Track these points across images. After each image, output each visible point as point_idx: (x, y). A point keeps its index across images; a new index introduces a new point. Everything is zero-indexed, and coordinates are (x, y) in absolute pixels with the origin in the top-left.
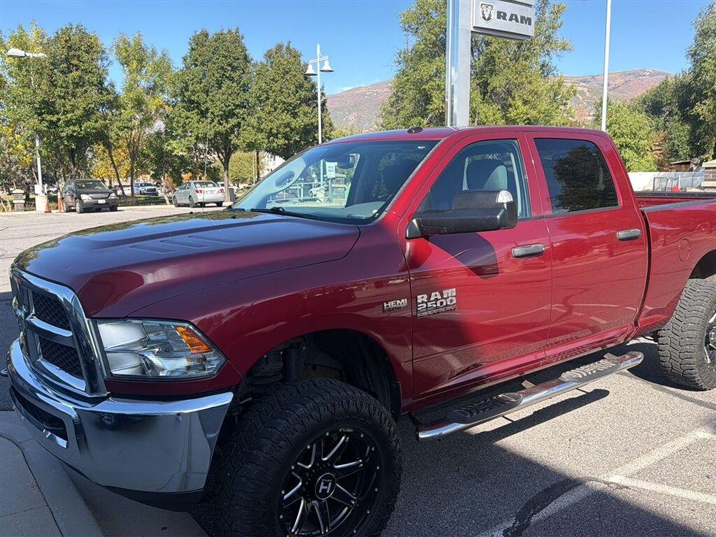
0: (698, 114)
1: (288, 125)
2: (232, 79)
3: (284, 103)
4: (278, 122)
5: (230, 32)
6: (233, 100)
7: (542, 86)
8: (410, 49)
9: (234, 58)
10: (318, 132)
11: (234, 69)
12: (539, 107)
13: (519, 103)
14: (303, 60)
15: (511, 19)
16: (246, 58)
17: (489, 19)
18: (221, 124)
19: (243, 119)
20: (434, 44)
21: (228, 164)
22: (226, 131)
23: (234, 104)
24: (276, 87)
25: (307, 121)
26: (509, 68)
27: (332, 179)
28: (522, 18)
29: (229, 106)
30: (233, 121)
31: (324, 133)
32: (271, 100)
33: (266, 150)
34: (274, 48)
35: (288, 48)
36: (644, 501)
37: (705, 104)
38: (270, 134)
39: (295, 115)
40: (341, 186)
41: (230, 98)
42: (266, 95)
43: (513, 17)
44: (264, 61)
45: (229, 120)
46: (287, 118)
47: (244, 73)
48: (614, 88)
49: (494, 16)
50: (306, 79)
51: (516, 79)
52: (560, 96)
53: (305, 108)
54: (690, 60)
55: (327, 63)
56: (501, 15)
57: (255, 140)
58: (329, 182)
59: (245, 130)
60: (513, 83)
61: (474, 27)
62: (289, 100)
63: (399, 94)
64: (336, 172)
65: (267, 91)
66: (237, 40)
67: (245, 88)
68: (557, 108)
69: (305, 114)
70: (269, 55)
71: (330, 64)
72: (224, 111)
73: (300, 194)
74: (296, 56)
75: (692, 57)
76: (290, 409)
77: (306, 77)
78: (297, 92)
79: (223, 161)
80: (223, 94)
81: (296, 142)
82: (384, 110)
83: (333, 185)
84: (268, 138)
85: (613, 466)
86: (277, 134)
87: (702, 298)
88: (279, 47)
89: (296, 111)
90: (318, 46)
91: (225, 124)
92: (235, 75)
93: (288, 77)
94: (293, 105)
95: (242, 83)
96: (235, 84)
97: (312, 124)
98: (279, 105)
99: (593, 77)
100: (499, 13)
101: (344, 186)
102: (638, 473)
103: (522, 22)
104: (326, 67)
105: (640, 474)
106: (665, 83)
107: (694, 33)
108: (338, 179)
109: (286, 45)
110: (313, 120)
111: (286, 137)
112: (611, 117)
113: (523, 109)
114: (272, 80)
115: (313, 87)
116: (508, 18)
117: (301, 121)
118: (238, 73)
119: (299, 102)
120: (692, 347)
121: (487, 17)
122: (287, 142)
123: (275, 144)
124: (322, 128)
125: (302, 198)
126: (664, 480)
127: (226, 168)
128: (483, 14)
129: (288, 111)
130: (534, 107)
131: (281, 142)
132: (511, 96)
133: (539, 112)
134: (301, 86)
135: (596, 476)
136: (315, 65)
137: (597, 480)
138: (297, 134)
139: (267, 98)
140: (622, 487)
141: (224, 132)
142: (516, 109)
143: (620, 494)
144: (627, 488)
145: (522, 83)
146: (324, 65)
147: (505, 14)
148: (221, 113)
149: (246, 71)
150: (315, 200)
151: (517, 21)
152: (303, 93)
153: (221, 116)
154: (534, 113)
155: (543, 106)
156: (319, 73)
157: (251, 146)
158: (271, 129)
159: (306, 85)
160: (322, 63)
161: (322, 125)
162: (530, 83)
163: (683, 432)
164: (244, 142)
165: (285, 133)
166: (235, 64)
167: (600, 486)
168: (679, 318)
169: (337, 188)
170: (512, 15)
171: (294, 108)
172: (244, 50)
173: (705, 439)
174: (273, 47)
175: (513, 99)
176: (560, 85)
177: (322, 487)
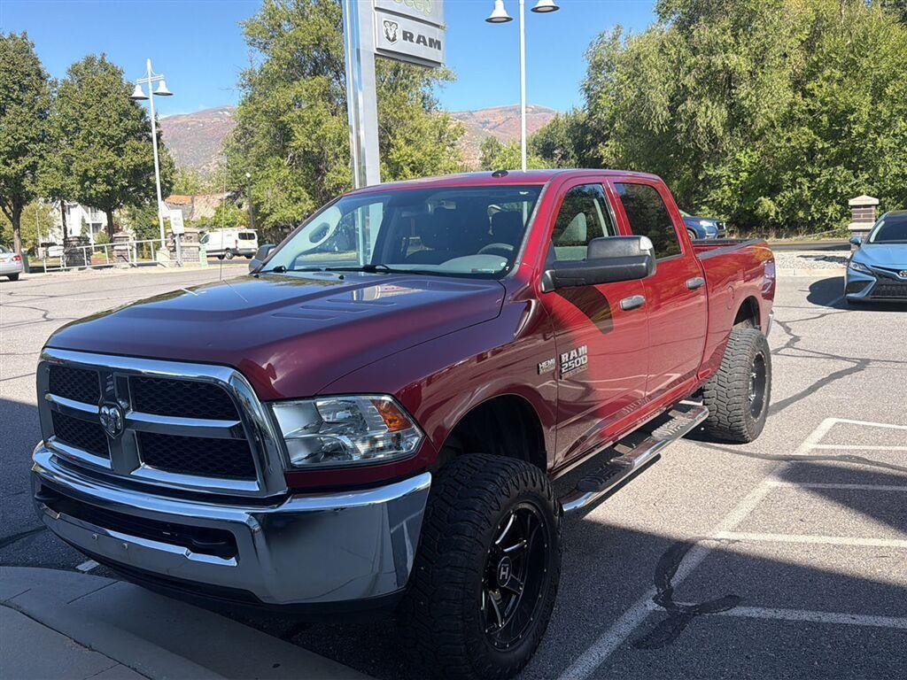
0: (601, 156)
1: (110, 165)
2: (20, 102)
3: (103, 136)
4: (97, 162)
5: (12, 37)
6: (26, 131)
7: (425, 122)
8: (257, 69)
9: (23, 73)
10: (154, 174)
11: (23, 88)
12: (424, 148)
13: (402, 142)
14: (126, 79)
15: (418, 42)
16: (39, 73)
17: (394, 40)
18: (8, 165)
19: (41, 157)
20: (290, 65)
21: (18, 220)
22: (16, 174)
23: (27, 138)
24: (90, 114)
25: (137, 159)
26: (385, 99)
27: (181, 235)
28: (431, 40)
29: (19, 139)
30: (27, 160)
31: (163, 176)
32: (82, 132)
33: (79, 200)
34: (81, 61)
35: (102, 62)
36: (759, 550)
37: (607, 146)
38: (85, 177)
39: (120, 152)
40: (193, 244)
41: (19, 128)
42: (75, 125)
43: (421, 39)
44: (68, 78)
45: (21, 158)
46: (110, 156)
47: (38, 93)
48: (495, 127)
49: (400, 37)
50: (133, 104)
51: (395, 113)
52: (446, 136)
53: (133, 142)
54: (584, 95)
55: (162, 84)
56: (407, 36)
57: (62, 186)
58: (176, 238)
59: (44, 172)
60: (392, 117)
61: (378, 49)
62: (110, 132)
63: (247, 126)
64: (185, 226)
65: (76, 119)
66: (24, 49)
67: (42, 114)
68: (443, 150)
69: (135, 150)
70: (74, 71)
71: (167, 86)
72: (12, 147)
73: (132, 257)
74: (116, 73)
75: (586, 91)
76: (479, 487)
77: (133, 101)
78: (121, 121)
79: (11, 215)
80: (9, 123)
81: (123, 187)
82: (228, 146)
83: (182, 244)
84: (82, 183)
85: (713, 525)
86: (95, 178)
87: (743, 347)
88: (90, 61)
89: (121, 146)
90: (149, 62)
91: (14, 164)
92: (27, 97)
93: (105, 100)
94: (116, 139)
95: (36, 108)
96: (26, 109)
97: (145, 163)
98: (95, 137)
99: (471, 113)
100: (405, 33)
101: (198, 244)
102: (739, 526)
103: (431, 46)
104: (163, 88)
105: (741, 527)
106: (556, 121)
107: (587, 65)
108: (189, 235)
109: (99, 58)
110: (147, 159)
111: (108, 180)
112: (504, 161)
113: (407, 149)
114: (84, 104)
115: (143, 114)
116: (415, 39)
117: (129, 160)
118: (30, 94)
119: (124, 134)
120: (740, 398)
121: (391, 37)
122: (110, 188)
123: (92, 192)
124: (160, 169)
125: (135, 263)
126: (766, 529)
127: (16, 226)
128: (387, 33)
129: (110, 147)
130: (419, 148)
131: (103, 187)
132: (390, 133)
133: (425, 154)
134: (126, 114)
135: (703, 535)
136: (145, 87)
137: (706, 538)
138: (124, 177)
139: (78, 129)
140: (734, 542)
141: (14, 176)
142: (398, 150)
143: (735, 547)
144: (738, 541)
145: (403, 118)
146: (159, 85)
147: (412, 35)
148: (7, 149)
149: (41, 92)
150: (155, 265)
151: (425, 44)
152: (130, 123)
153: (8, 152)
154: (418, 155)
155: (429, 146)
156: (151, 96)
157: (56, 194)
158: (86, 170)
159: (134, 112)
160: (156, 84)
161: (160, 165)
162: (412, 118)
163: (753, 485)
164: (45, 189)
165: (107, 176)
166: (25, 82)
167: (714, 544)
168: (724, 369)
169: (189, 247)
170: (419, 37)
171: (118, 143)
172: (36, 62)
173: (777, 487)
174: (80, 59)
175: (395, 137)
176: (445, 123)
177: (502, 573)
